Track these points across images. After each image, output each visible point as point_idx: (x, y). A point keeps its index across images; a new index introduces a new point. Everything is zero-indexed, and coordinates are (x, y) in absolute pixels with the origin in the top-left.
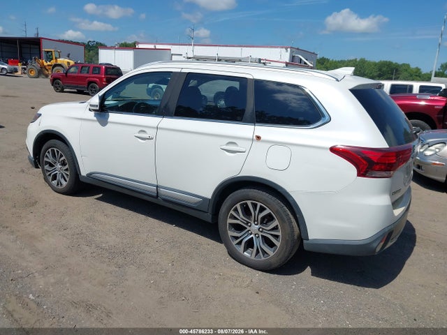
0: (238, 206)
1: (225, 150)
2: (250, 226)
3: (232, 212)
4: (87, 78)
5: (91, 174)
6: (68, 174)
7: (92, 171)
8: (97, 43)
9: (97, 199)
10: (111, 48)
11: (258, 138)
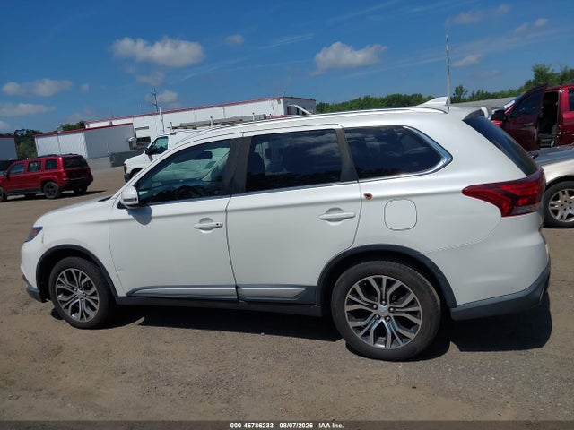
0: (356, 286)
1: (326, 219)
2: (376, 309)
3: (349, 296)
4: (38, 176)
5: (133, 292)
6: (98, 298)
7: (134, 287)
8: (27, 131)
9: (141, 324)
10: (49, 135)
11: (368, 196)
